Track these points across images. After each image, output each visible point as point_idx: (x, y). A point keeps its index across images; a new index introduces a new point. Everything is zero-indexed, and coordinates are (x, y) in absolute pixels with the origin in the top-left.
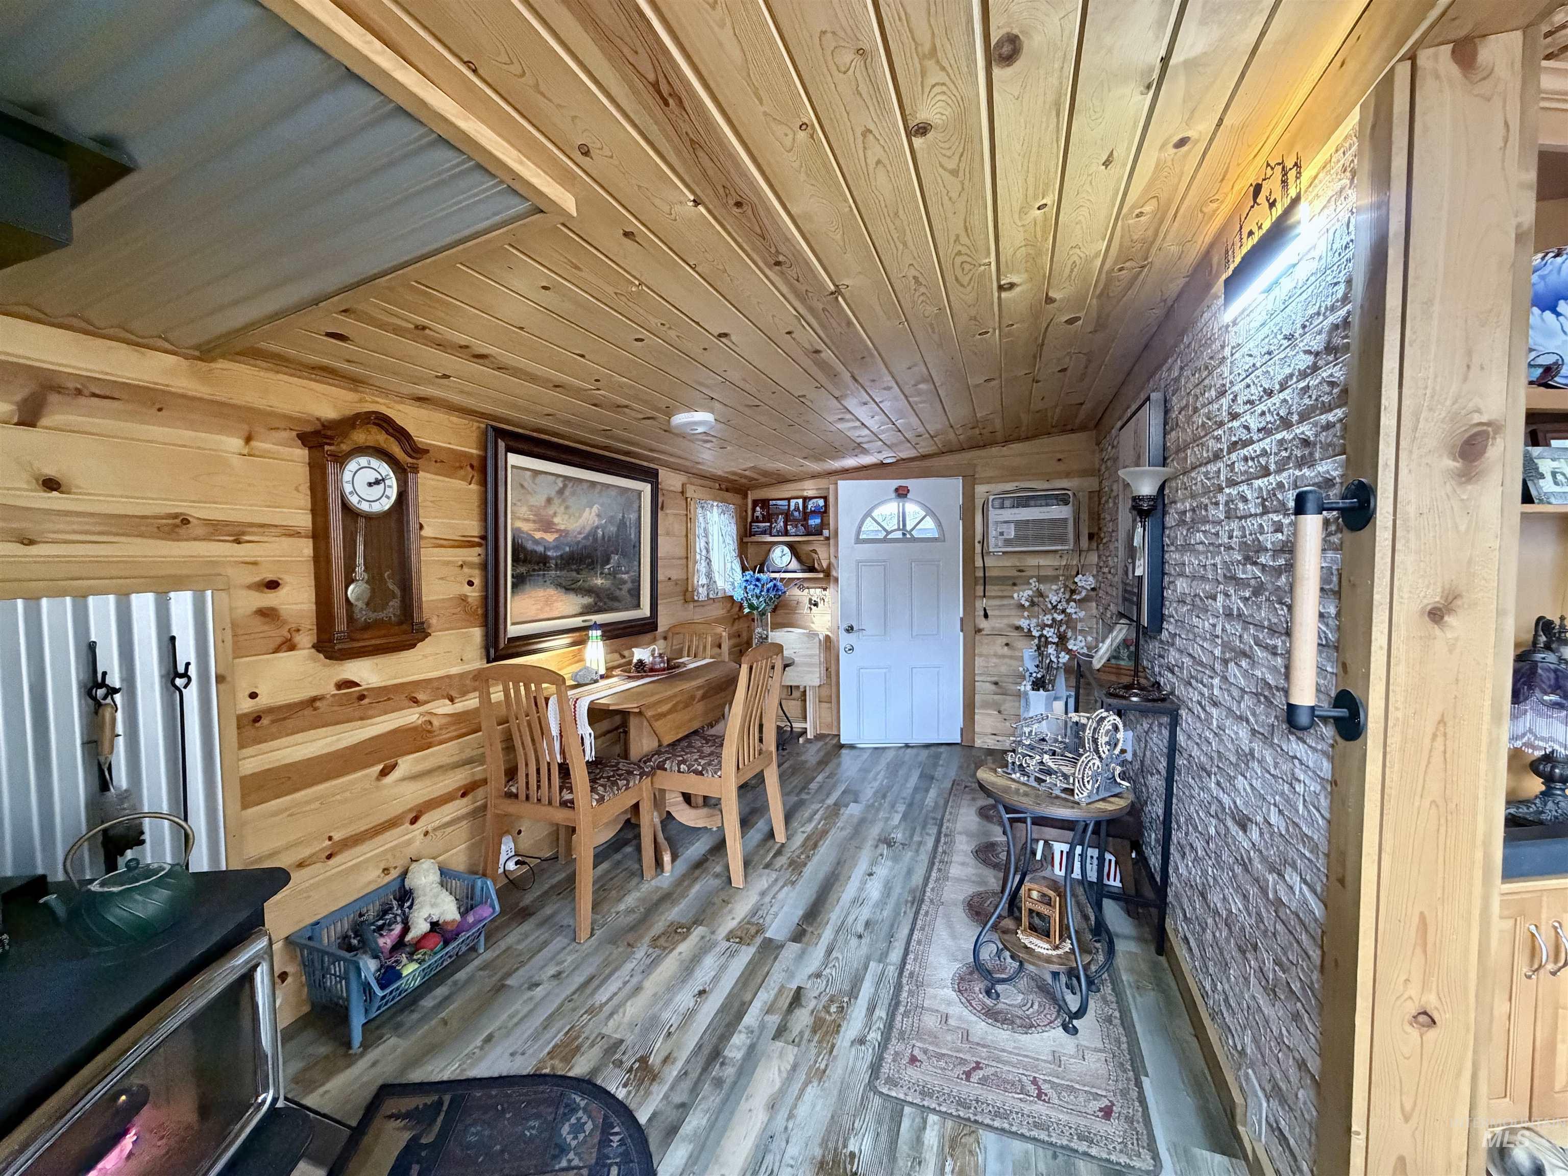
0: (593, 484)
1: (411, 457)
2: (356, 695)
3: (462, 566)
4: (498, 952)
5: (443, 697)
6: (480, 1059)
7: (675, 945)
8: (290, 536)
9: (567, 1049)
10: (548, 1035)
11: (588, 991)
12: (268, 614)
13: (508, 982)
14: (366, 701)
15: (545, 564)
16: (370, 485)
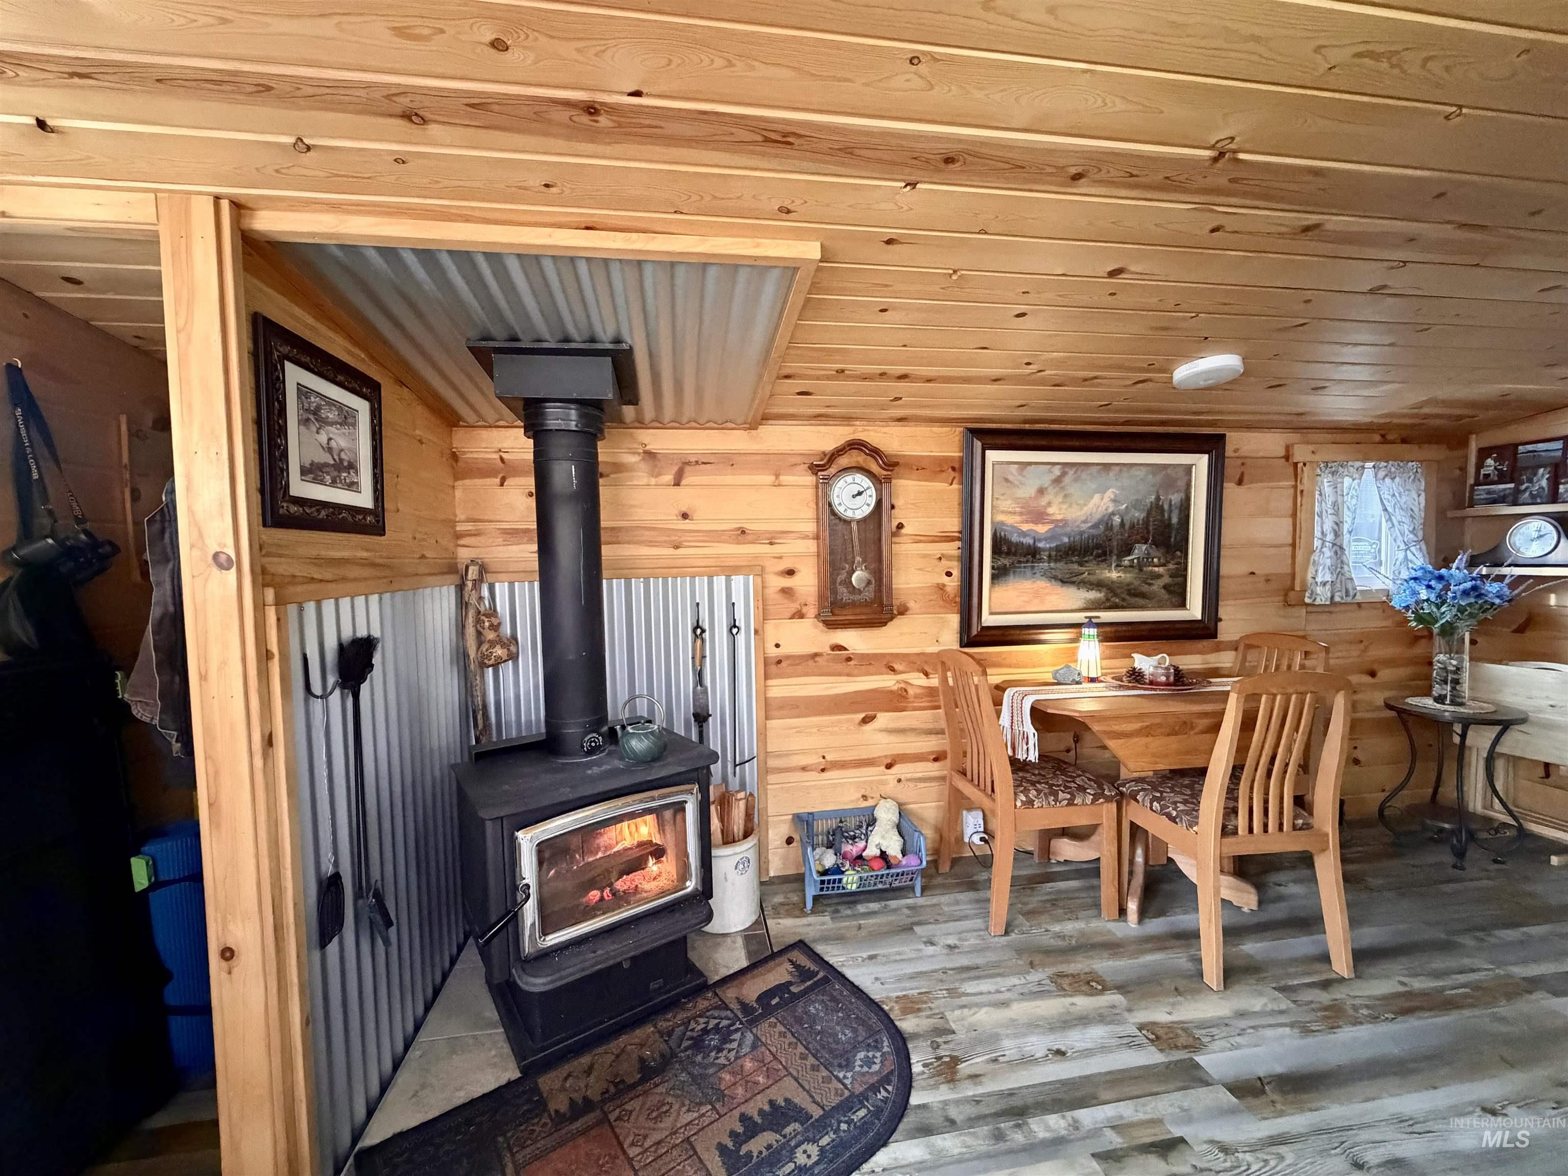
0: (1107, 466)
1: (884, 469)
2: (845, 657)
3: (940, 559)
4: (929, 903)
5: (919, 671)
6: (859, 966)
7: (1077, 992)
8: (803, 538)
9: (910, 1005)
10: (908, 984)
11: (965, 975)
12: (787, 592)
13: (917, 929)
14: (852, 663)
15: (1034, 556)
16: (854, 496)
